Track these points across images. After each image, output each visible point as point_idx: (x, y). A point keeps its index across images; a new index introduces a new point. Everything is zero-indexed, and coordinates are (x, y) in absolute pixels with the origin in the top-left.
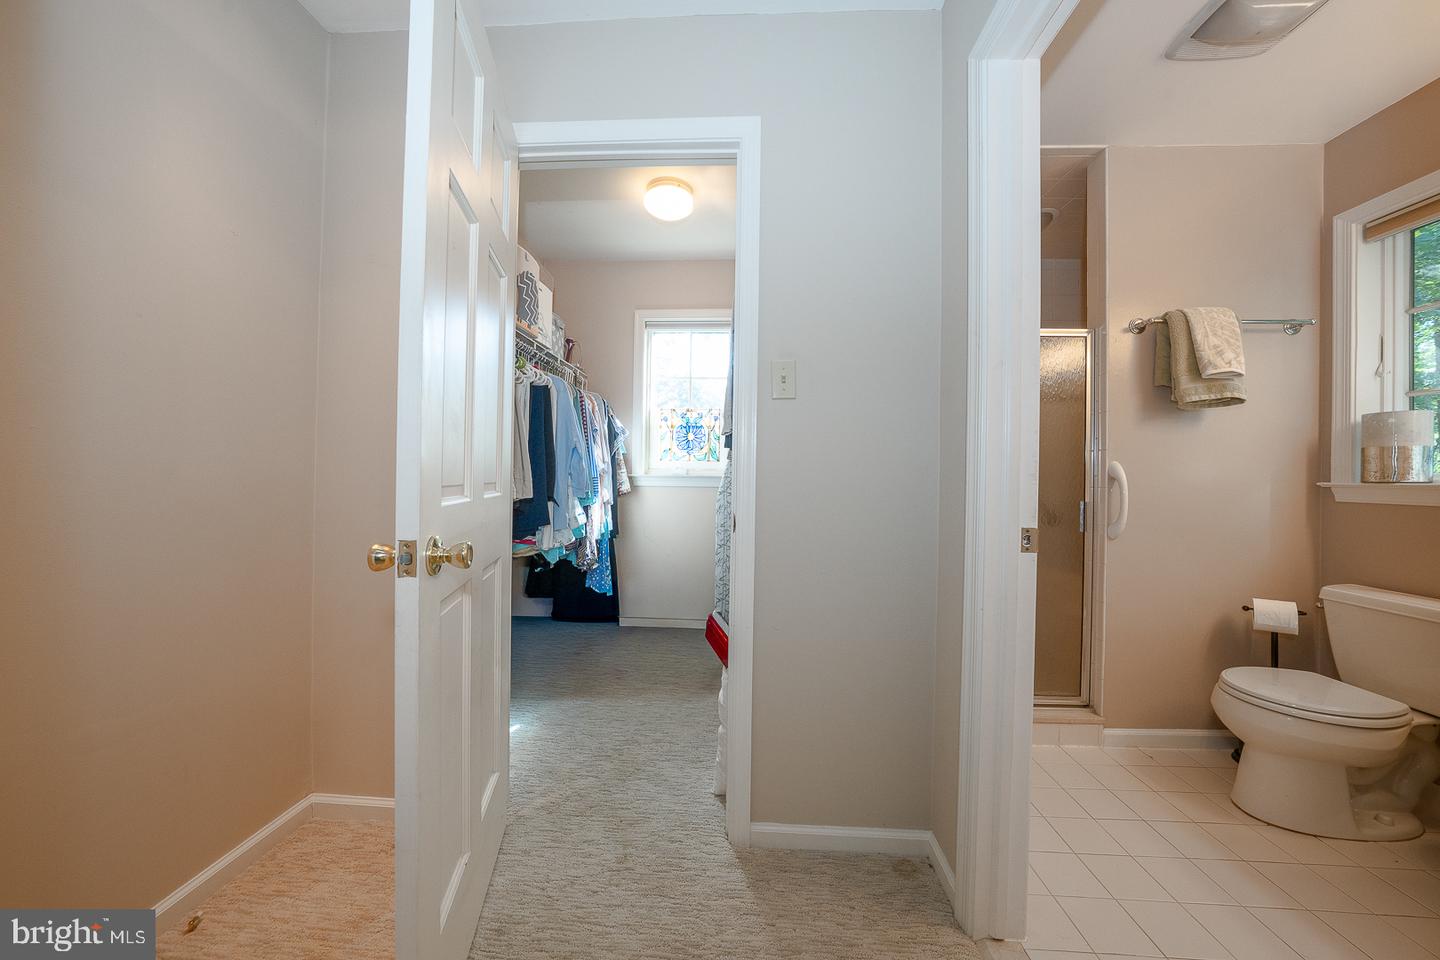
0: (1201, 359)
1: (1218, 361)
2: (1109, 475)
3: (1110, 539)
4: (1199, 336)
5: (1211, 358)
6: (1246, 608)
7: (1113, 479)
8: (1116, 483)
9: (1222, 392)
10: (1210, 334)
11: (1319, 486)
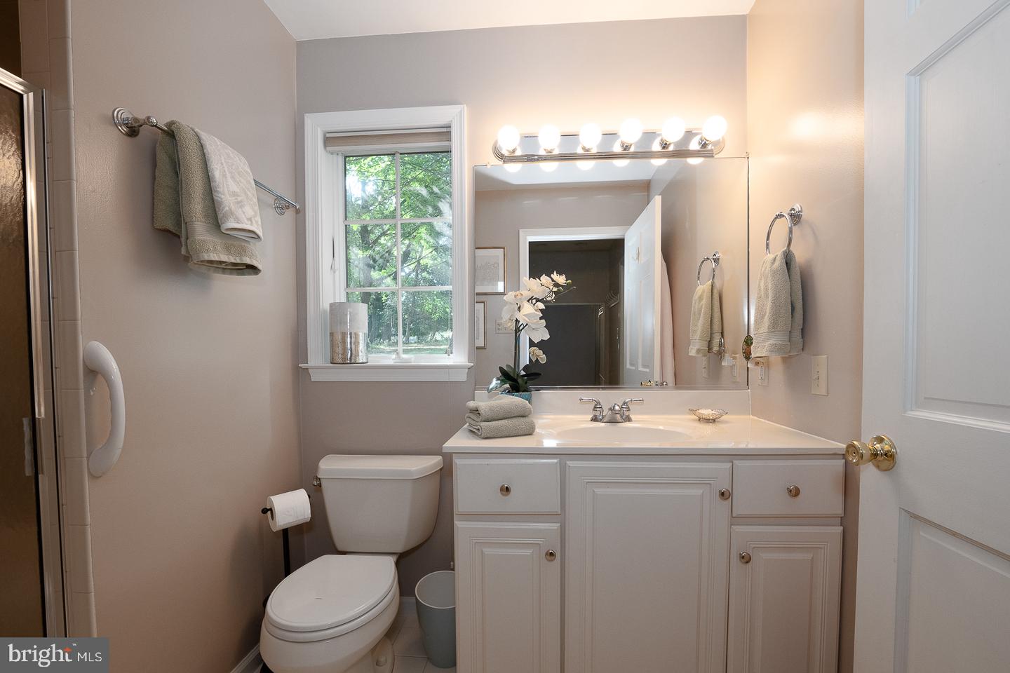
0: (220, 203)
1: (239, 212)
2: (85, 366)
3: (93, 477)
4: (217, 173)
5: (233, 208)
6: (265, 511)
7: (94, 372)
8: (100, 378)
9: (240, 255)
10: (228, 175)
11: (301, 367)
